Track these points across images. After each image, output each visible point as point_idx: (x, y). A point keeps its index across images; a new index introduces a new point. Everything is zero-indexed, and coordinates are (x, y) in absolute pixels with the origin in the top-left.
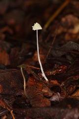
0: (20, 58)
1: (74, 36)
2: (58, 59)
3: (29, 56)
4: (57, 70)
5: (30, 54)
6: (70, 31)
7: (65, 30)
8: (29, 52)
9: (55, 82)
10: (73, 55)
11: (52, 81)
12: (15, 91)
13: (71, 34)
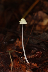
0: (4, 43)
1: (43, 28)
2: (34, 45)
3: (12, 41)
4: (35, 55)
5: (12, 40)
6: (40, 23)
7: (36, 22)
8: (11, 39)
9: (35, 65)
10: (46, 43)
11: (32, 64)
12: (4, 70)
13: (40, 26)
